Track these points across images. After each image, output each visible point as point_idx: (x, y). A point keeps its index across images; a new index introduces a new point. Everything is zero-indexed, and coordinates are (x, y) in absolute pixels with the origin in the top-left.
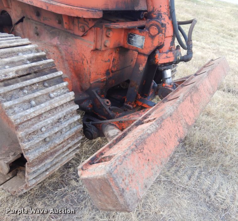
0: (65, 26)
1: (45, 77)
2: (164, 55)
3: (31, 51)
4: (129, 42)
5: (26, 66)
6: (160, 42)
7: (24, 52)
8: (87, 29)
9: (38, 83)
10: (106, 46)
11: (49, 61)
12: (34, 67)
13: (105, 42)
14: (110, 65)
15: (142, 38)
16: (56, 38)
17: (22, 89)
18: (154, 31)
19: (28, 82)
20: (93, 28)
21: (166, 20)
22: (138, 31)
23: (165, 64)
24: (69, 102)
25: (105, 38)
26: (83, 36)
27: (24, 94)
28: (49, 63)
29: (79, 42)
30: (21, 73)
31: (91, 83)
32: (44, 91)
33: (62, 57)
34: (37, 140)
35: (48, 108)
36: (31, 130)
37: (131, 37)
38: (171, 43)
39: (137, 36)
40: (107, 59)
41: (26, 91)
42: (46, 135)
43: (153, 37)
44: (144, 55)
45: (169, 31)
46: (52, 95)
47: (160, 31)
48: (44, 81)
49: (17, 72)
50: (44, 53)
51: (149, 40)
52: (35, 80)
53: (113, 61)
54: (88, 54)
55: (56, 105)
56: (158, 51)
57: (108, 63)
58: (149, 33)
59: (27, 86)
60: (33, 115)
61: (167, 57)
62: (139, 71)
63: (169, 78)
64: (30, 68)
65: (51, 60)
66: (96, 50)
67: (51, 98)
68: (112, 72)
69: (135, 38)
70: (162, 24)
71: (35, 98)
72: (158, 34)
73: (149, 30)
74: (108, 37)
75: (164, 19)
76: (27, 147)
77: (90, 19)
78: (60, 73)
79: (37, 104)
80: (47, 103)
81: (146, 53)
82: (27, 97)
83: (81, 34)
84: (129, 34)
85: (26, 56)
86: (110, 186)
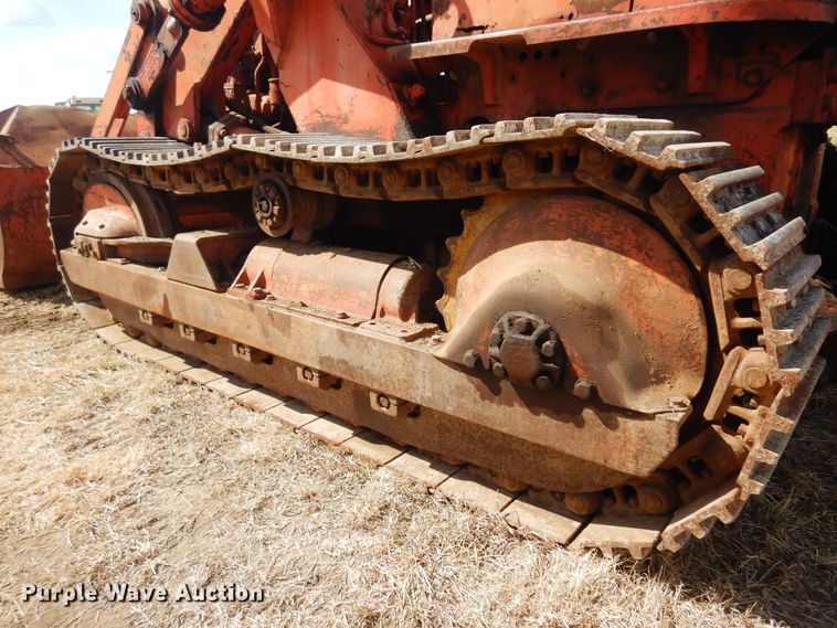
0: (696, 86)
26: (751, 98)
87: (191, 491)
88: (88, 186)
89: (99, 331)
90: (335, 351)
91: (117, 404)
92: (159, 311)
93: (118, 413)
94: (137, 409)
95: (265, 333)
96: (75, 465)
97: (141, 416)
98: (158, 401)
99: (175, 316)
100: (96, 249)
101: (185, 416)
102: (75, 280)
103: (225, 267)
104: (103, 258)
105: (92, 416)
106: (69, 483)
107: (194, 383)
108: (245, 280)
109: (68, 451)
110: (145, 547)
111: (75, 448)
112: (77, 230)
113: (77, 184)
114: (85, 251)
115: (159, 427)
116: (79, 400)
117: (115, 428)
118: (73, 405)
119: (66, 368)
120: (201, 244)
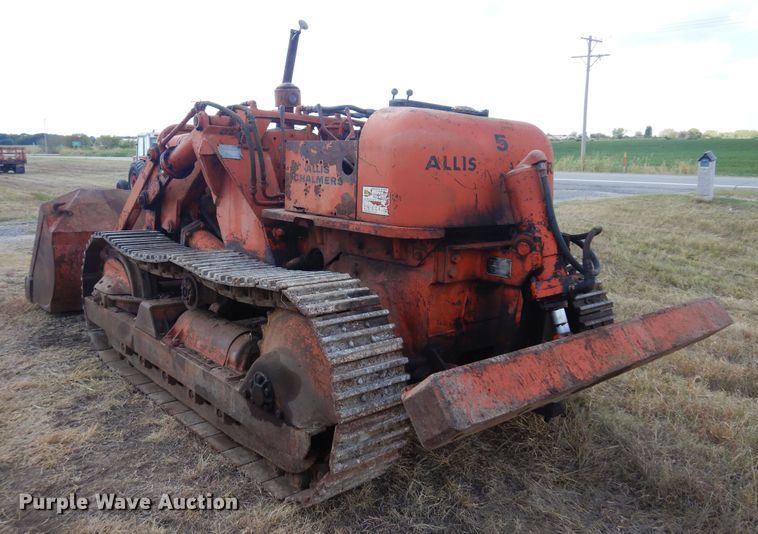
0: (396, 255)
1: (367, 315)
2: (545, 284)
3: (351, 286)
4: (489, 269)
5: (346, 300)
6: (535, 263)
7: (344, 287)
8: (424, 255)
9: (358, 321)
10: (451, 277)
11: (373, 296)
12: (355, 302)
13: (450, 271)
14: (461, 311)
15: (508, 262)
16: (382, 274)
17: (340, 325)
18: (523, 249)
19: (349, 318)
20: (433, 253)
21: (542, 232)
22: (500, 253)
23: (548, 299)
24: (395, 351)
25: (449, 266)
26: (419, 265)
27: (343, 331)
28: (372, 299)
29: (413, 275)
30: (341, 308)
31: (430, 336)
32: (365, 331)
33: (388, 299)
34: (352, 392)
35: (369, 353)
36: (347, 376)
37: (492, 263)
38: (555, 266)
39: (499, 259)
40: (456, 301)
41: (345, 329)
42: (364, 389)
43: (522, 258)
44: (513, 287)
45: (551, 248)
46: (374, 338)
47: (532, 249)
48: (366, 319)
49: (337, 306)
50: (367, 288)
51: (519, 263)
52: (356, 317)
53: (466, 304)
54: (425, 291)
55: (379, 351)
56: (534, 278)
57: (458, 307)
58: (517, 253)
59: (346, 323)
60: (351, 358)
61: (550, 287)
62: (508, 314)
63: (563, 324)
64: (351, 303)
65: (376, 296)
66: (437, 284)
67: (372, 342)
68: (466, 323)
69: (498, 264)
70: (535, 238)
71: (354, 338)
72: (531, 252)
73: (516, 249)
74: (454, 263)
75: (539, 231)
76: (341, 398)
77: (428, 241)
78: (386, 312)
79: (355, 346)
80: (368, 346)
81: (516, 284)
82: (345, 335)
83: (417, 263)
84: (489, 258)
85: (347, 291)
86: (435, 396)
87: (112, 455)
88: (109, 257)
89: (100, 353)
90: (201, 382)
91: (94, 402)
92: (129, 346)
93: (91, 408)
94: (103, 406)
95: (174, 367)
96: (56, 433)
97: (104, 410)
98: (118, 402)
99: (136, 350)
100: (103, 301)
101: (128, 414)
102: (90, 317)
103: (164, 324)
104: (106, 307)
105: (76, 408)
106: (50, 443)
107: (143, 393)
108: (173, 334)
109: (57, 426)
110: (78, 479)
111: (60, 424)
112: (96, 286)
113: (103, 254)
114: (97, 300)
115: (111, 418)
116: (72, 397)
117: (87, 415)
118: (67, 401)
119: (72, 375)
120: (153, 309)
